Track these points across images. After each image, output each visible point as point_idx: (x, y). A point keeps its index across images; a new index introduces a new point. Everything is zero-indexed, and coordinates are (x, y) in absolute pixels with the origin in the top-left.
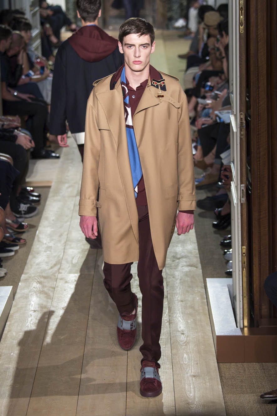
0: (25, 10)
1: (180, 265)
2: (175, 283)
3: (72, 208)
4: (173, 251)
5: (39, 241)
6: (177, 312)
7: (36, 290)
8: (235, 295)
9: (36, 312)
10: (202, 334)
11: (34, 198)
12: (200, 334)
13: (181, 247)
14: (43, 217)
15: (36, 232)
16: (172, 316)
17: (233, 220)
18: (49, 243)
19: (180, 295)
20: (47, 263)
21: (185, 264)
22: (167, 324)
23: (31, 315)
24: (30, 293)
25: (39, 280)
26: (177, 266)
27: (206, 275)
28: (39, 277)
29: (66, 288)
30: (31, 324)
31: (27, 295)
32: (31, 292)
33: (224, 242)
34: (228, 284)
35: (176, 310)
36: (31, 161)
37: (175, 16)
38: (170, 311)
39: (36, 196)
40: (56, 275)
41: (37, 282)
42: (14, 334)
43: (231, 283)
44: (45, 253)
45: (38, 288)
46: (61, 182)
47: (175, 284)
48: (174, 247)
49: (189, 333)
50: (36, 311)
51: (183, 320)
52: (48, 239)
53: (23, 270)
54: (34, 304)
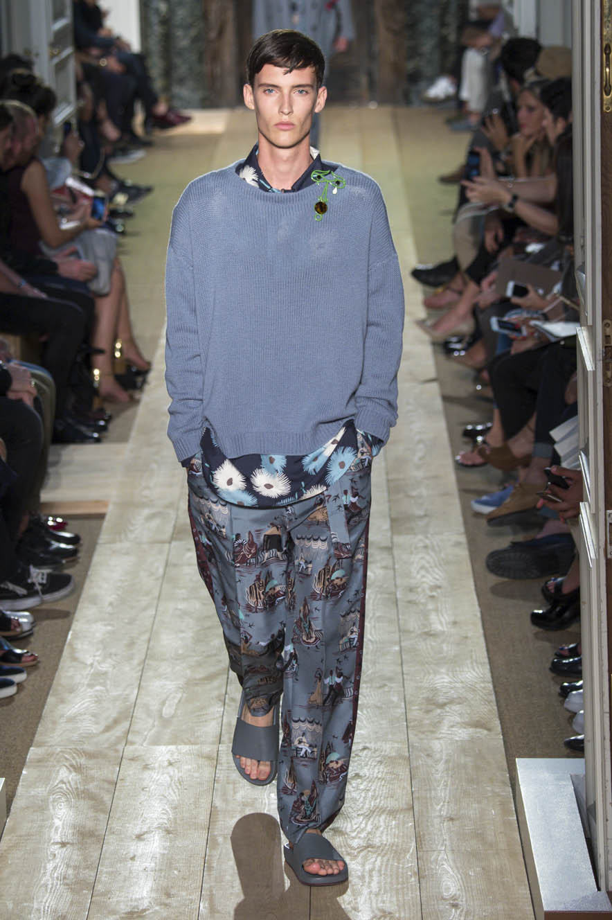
0: (37, 55)
1: (446, 723)
2: (433, 771)
3: (161, 571)
4: (427, 685)
5: (74, 659)
6: (439, 847)
7: (68, 789)
8: (591, 802)
9: (68, 845)
10: (506, 908)
11: (63, 546)
12: (500, 906)
13: (448, 675)
14: (84, 595)
15: (66, 636)
16: (427, 859)
17: (584, 603)
18: (99, 663)
19: (446, 804)
20: (94, 715)
21: (458, 719)
22: (413, 879)
23: (55, 855)
24: (51, 798)
25: (74, 762)
26: (436, 725)
27: (514, 750)
28: (75, 753)
29: (145, 784)
30: (53, 879)
31: (42, 801)
32: (53, 794)
33: (559, 663)
34: (572, 774)
35: (437, 842)
36: (53, 449)
37: (428, 70)
38: (421, 844)
39: (67, 541)
40: (120, 747)
41: (72, 770)
42: (10, 905)
43: (581, 772)
44: (89, 690)
45: (72, 784)
46: (129, 505)
47: (432, 774)
48: (429, 673)
49: (472, 903)
50: (68, 843)
51: (456, 871)
52: (98, 653)
53: (34, 734)
54: (61, 827)
